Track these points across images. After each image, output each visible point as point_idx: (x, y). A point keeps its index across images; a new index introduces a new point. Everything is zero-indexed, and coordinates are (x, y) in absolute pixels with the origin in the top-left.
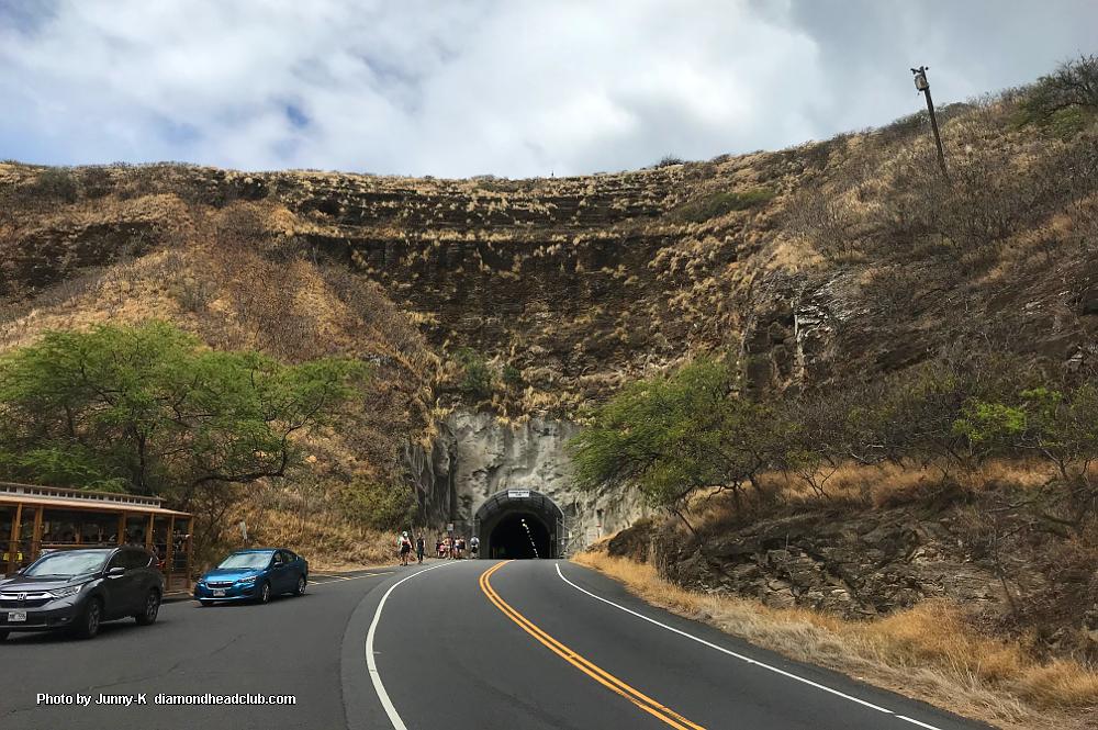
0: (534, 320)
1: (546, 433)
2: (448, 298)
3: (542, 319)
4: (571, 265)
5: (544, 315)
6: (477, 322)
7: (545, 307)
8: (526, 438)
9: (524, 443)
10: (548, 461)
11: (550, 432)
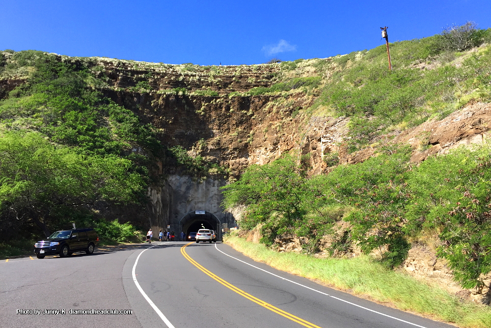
1: (214, 186)
2: (170, 122)
4: (228, 109)
8: (204, 187)
9: (203, 189)
10: (214, 198)
11: (216, 185)
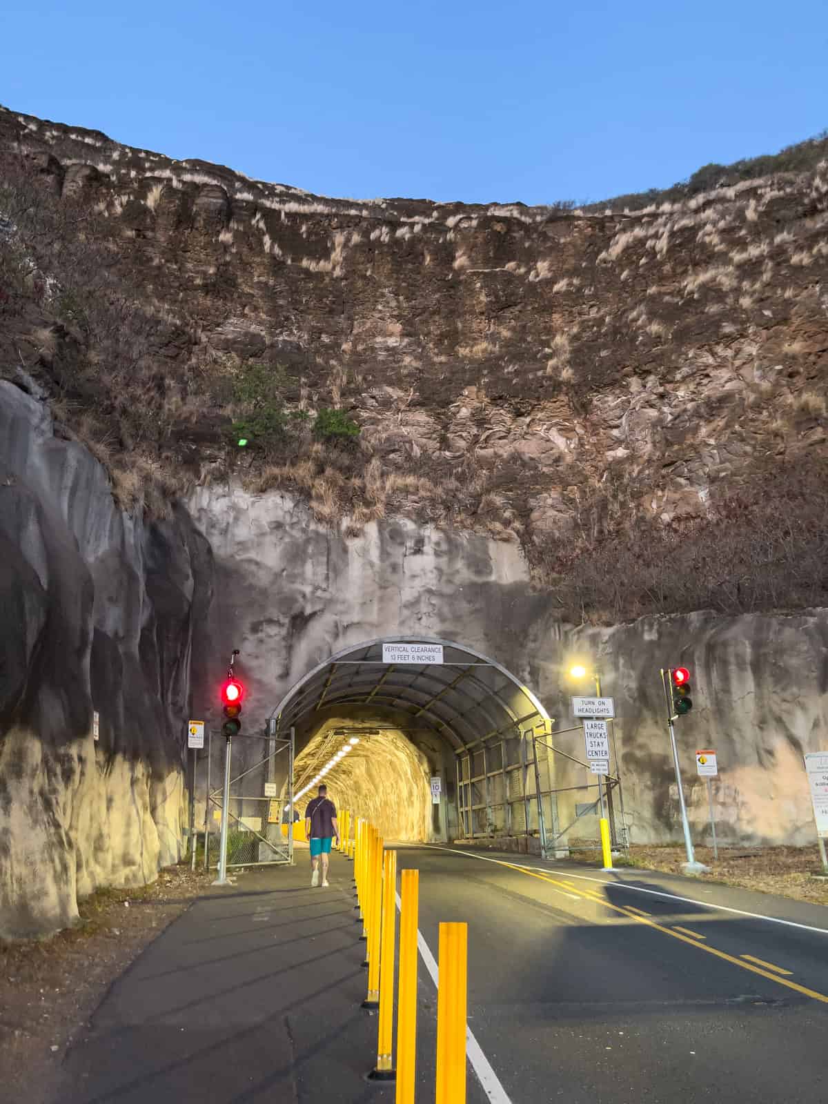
0: (373, 349)
1: (418, 551)
2: (198, 281)
3: (388, 349)
4: (446, 254)
5: (392, 342)
6: (254, 336)
7: (397, 327)
8: (374, 554)
9: (372, 565)
10: (424, 608)
11: (428, 548)
